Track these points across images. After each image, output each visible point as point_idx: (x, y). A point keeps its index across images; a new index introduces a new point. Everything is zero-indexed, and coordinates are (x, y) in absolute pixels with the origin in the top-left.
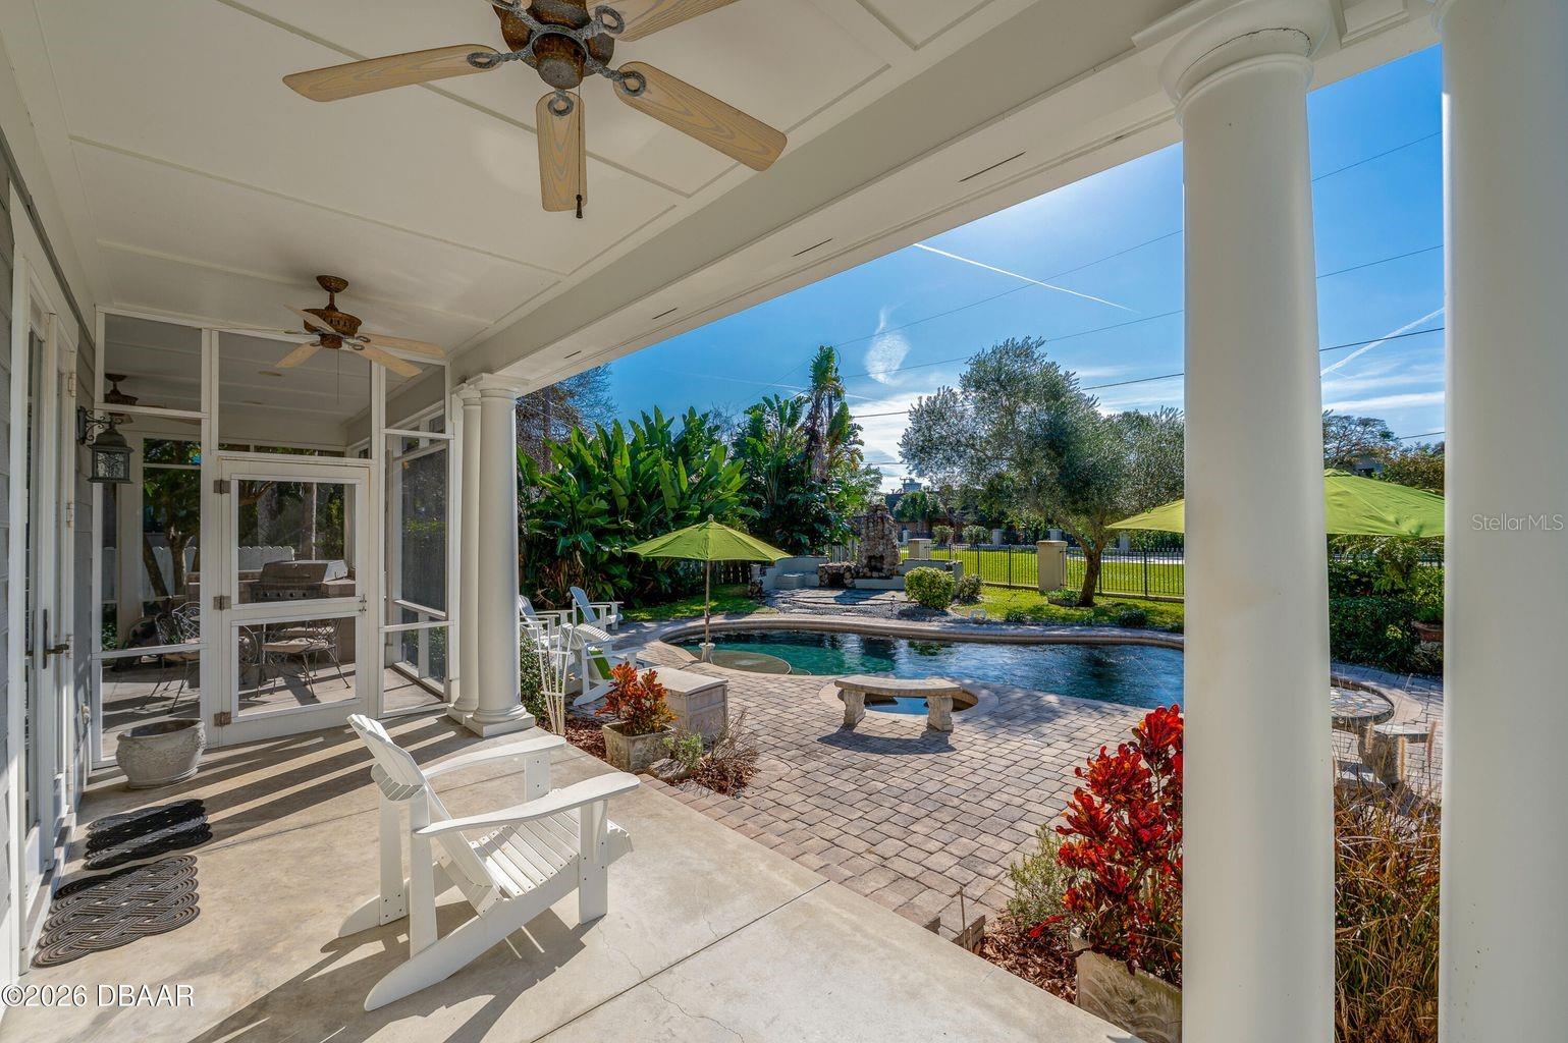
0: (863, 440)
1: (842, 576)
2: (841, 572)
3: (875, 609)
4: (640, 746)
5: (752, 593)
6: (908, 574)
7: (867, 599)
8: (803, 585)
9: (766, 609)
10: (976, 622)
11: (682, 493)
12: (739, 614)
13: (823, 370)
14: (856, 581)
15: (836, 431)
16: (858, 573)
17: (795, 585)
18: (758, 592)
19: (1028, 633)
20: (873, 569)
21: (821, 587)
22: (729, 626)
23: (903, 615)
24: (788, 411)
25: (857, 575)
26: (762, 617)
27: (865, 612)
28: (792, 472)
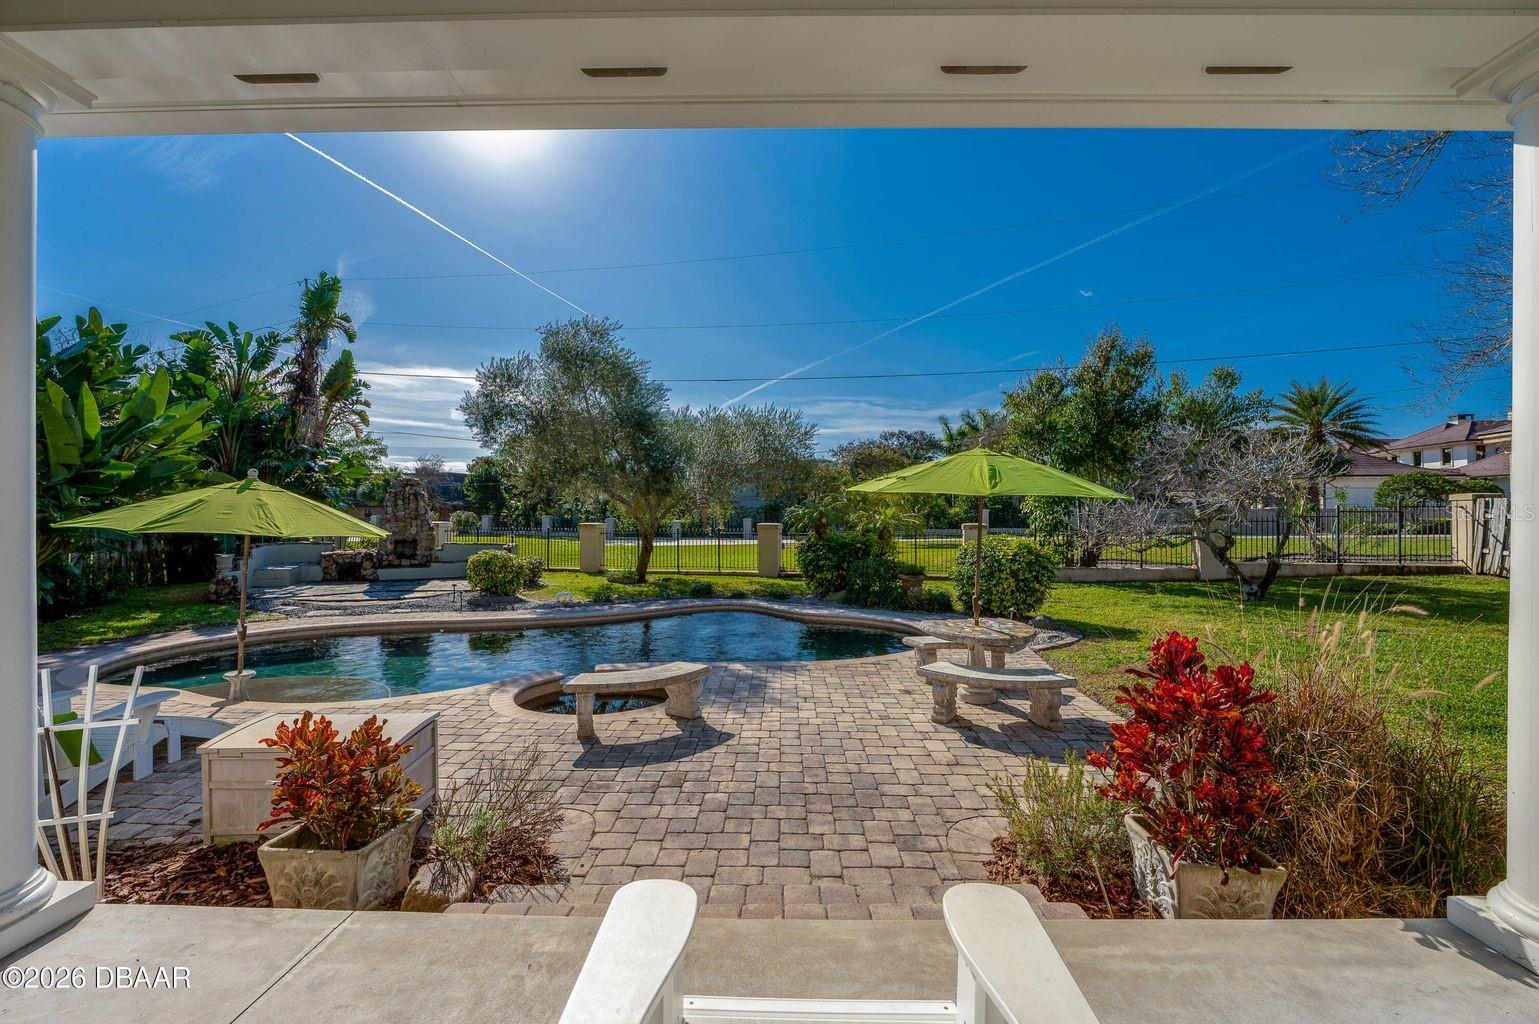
0: (370, 400)
1: (360, 566)
2: (359, 561)
3: (430, 602)
4: (378, 860)
5: (218, 597)
6: (471, 559)
7: (412, 592)
8: (299, 580)
9: (262, 615)
10: (566, 605)
11: (87, 441)
12: (214, 625)
13: (320, 304)
14: (380, 572)
15: (338, 385)
16: (381, 561)
17: (288, 581)
18: (230, 593)
19: (624, 611)
20: (400, 556)
21: (324, 581)
22: (211, 645)
23: (474, 605)
24: (253, 345)
25: (379, 564)
26: (259, 626)
27: (421, 607)
28: (266, 430)
